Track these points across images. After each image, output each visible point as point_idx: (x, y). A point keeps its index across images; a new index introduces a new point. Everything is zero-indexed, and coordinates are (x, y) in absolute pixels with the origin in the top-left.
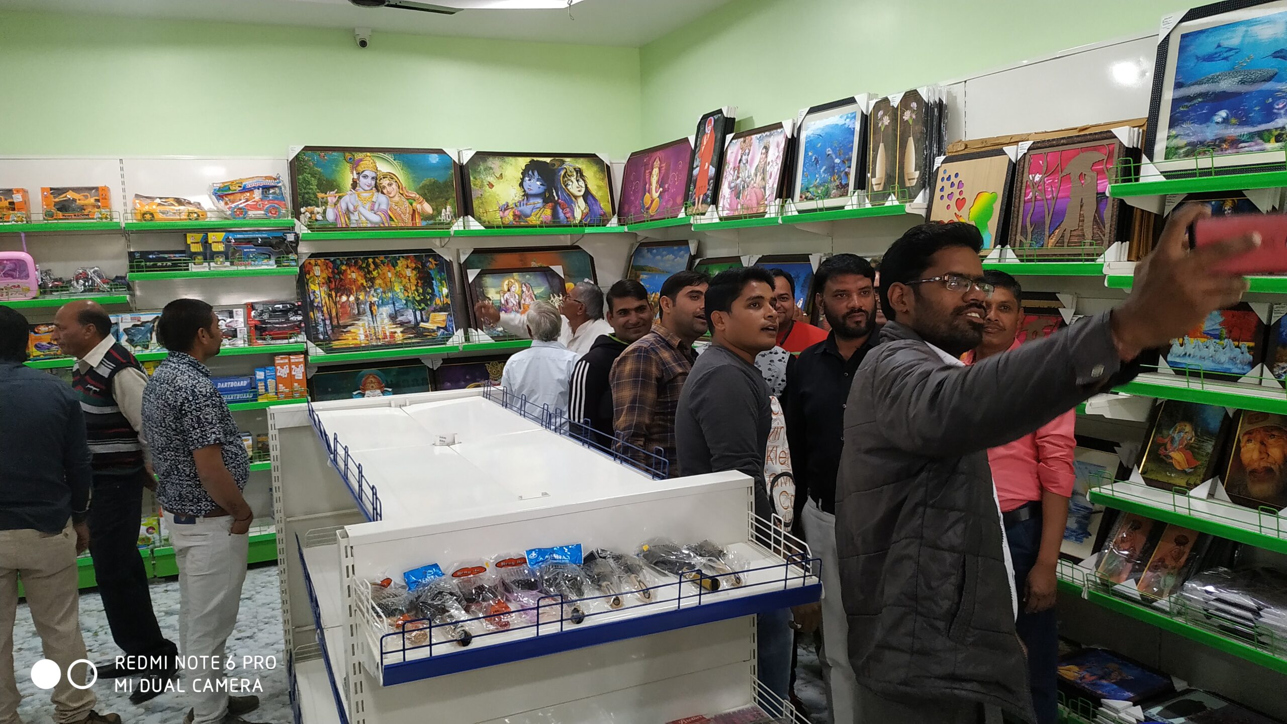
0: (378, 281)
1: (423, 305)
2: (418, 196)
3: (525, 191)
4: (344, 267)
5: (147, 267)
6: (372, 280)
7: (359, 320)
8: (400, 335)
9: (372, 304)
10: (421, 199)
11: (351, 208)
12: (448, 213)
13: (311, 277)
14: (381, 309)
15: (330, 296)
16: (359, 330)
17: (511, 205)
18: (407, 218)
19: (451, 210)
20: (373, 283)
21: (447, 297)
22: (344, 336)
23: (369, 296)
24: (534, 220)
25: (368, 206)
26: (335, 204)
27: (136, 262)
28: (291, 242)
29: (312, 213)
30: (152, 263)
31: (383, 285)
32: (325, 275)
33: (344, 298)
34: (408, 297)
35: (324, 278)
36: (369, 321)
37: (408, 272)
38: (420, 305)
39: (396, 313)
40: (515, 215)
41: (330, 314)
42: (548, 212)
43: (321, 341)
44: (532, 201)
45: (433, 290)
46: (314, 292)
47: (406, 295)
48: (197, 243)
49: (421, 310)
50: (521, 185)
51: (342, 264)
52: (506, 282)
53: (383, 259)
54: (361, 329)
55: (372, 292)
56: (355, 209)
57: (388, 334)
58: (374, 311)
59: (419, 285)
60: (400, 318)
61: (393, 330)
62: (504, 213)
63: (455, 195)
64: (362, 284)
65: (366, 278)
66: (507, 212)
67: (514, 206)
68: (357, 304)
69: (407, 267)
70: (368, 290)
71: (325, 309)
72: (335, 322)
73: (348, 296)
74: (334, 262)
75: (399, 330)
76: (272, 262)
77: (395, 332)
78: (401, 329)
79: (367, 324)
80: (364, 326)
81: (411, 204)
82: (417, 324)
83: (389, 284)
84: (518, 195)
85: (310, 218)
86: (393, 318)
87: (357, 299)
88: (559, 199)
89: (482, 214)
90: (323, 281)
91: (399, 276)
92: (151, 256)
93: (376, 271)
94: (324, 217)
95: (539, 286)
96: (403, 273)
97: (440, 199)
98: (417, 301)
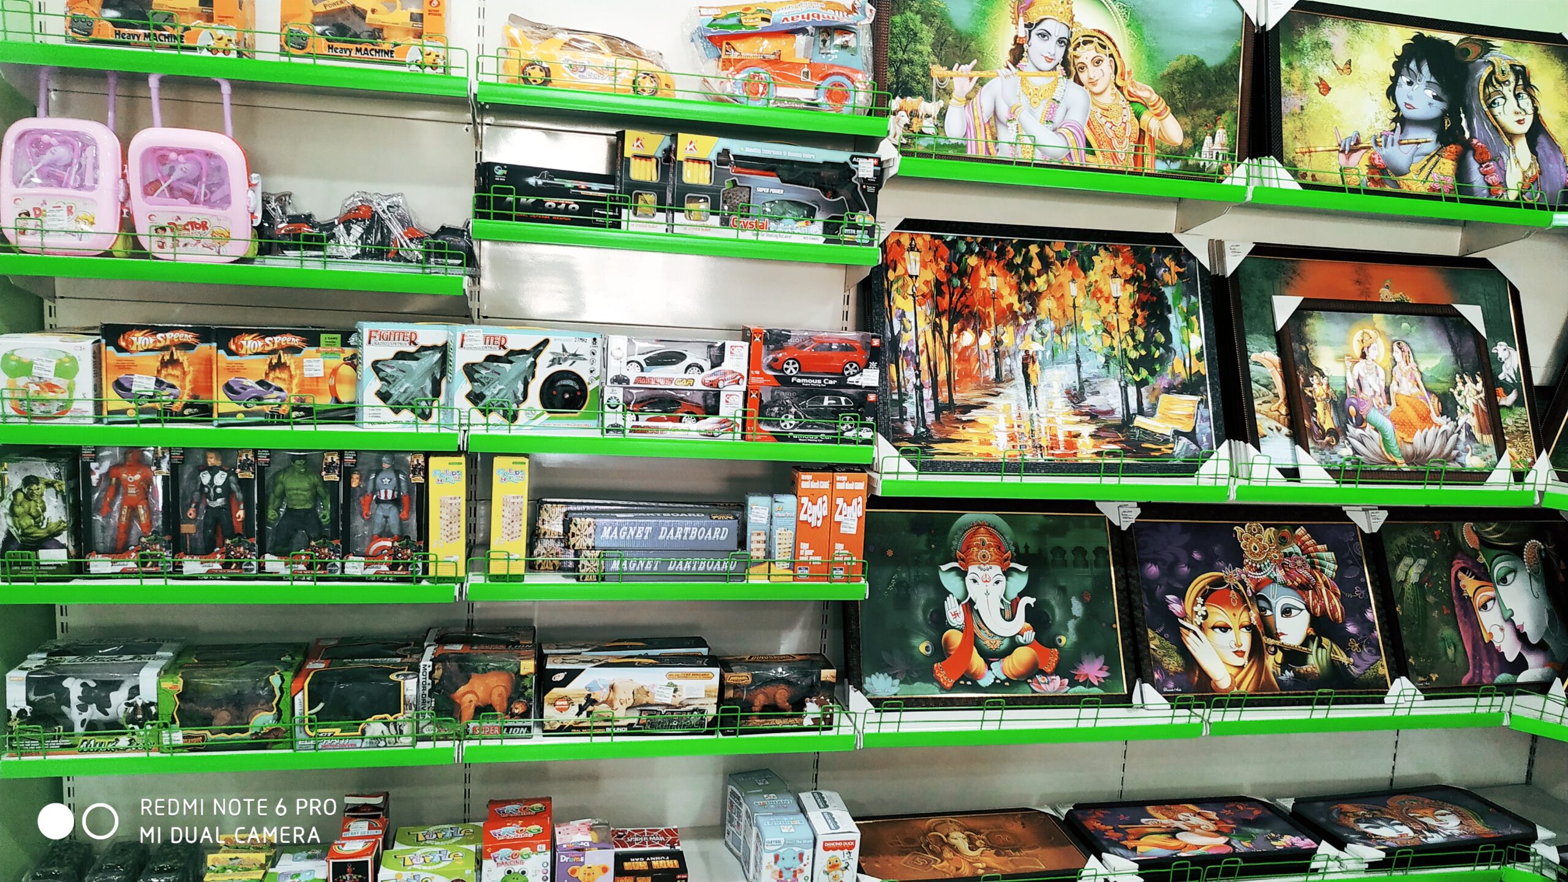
0: (1047, 304)
1: (1144, 373)
2: (1155, 97)
3: (1397, 109)
4: (973, 261)
5: (520, 207)
6: (1033, 298)
7: (997, 394)
8: (1090, 442)
9: (1028, 360)
10: (1162, 104)
11: (1003, 114)
12: (1217, 146)
13: (898, 278)
14: (1048, 372)
15: (936, 328)
16: (997, 420)
17: (1366, 141)
18: (1125, 150)
19: (1225, 140)
20: (1034, 305)
21: (1199, 357)
22: (962, 433)
23: (1023, 338)
24: (1414, 183)
25: (1042, 108)
26: (969, 99)
27: (496, 190)
28: (866, 181)
29: (913, 114)
30: (532, 200)
31: (1057, 313)
32: (929, 275)
33: (968, 337)
34: (1113, 349)
35: (926, 283)
36: (1019, 399)
37: (1116, 287)
38: (1137, 371)
39: (1082, 388)
40: (1372, 167)
41: (934, 375)
42: (1447, 167)
43: (911, 440)
44: (1413, 134)
45: (1169, 337)
46: (903, 314)
47: (1108, 342)
48: (647, 158)
49: (1140, 384)
50: (1391, 93)
51: (970, 251)
52: (1358, 335)
53: (1063, 249)
54: (1002, 417)
55: (1032, 328)
56: (1013, 112)
57: (1061, 438)
58: (1033, 377)
59: (1139, 321)
60: (1090, 401)
61: (1075, 429)
62: (1348, 158)
63: (1237, 103)
64: (1011, 305)
65: (1019, 290)
66: (1355, 156)
67: (1371, 143)
68: (997, 355)
69: (1115, 274)
70: (1022, 321)
71: (923, 359)
72: (943, 397)
73: (978, 334)
74: (952, 245)
75: (1088, 429)
76: (817, 227)
77: (1078, 436)
78: (1092, 428)
79: (1014, 408)
80: (1007, 410)
81: (1138, 117)
82: (1129, 418)
83: (1070, 312)
84: (1382, 117)
85: (908, 126)
86: (1075, 397)
87: (997, 342)
88: (1472, 136)
89: (1299, 157)
90: (925, 289)
91: (1094, 295)
92: (532, 181)
93: (1044, 277)
94: (940, 128)
95: (1430, 350)
96: (1104, 288)
97: (1204, 112)
98: (1131, 361)
